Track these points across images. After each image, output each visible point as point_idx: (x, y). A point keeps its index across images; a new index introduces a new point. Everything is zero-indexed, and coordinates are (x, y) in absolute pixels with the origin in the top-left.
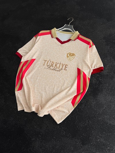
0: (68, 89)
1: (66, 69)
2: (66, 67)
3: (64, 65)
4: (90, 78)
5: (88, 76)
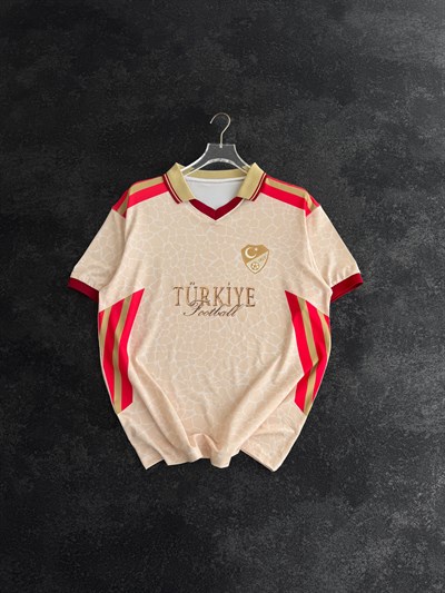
0: (275, 364)
1: (252, 303)
2: (251, 295)
4: (328, 315)
5: (324, 310)
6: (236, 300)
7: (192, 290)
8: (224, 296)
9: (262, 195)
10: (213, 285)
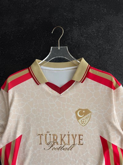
1: (81, 143)
2: (81, 139)
3: (76, 135)
6: (73, 141)
7: (48, 136)
8: (66, 139)
9: (87, 79)
10: (60, 133)
